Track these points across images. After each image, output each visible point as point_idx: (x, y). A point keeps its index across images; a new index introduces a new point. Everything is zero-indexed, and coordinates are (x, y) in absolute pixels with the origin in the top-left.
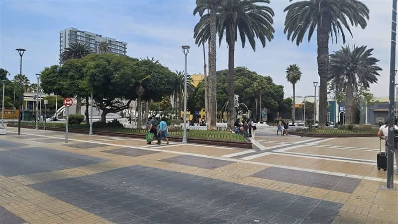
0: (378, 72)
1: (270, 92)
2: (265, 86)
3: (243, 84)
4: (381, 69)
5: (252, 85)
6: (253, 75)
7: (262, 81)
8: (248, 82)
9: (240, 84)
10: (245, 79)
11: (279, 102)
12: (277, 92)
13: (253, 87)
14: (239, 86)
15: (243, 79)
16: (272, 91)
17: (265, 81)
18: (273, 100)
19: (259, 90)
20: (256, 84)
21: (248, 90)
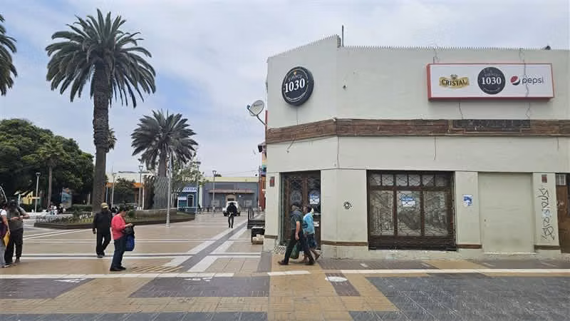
0: (194, 146)
1: (70, 163)
2: (58, 154)
3: (19, 147)
4: (196, 144)
5: (38, 151)
6: (41, 134)
7: (54, 146)
8: (30, 144)
9: (12, 148)
10: (25, 139)
11: (84, 180)
12: (81, 163)
13: (38, 153)
14: (8, 150)
15: (20, 139)
16: (72, 161)
17: (60, 146)
18: (73, 176)
19: (49, 159)
20: (42, 150)
21: (28, 157)
